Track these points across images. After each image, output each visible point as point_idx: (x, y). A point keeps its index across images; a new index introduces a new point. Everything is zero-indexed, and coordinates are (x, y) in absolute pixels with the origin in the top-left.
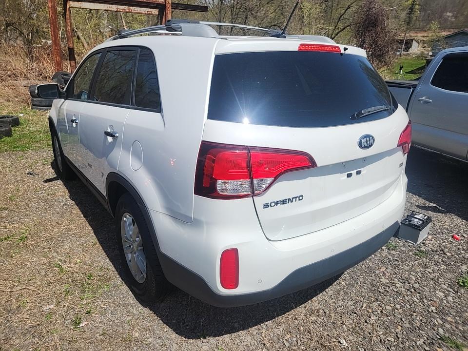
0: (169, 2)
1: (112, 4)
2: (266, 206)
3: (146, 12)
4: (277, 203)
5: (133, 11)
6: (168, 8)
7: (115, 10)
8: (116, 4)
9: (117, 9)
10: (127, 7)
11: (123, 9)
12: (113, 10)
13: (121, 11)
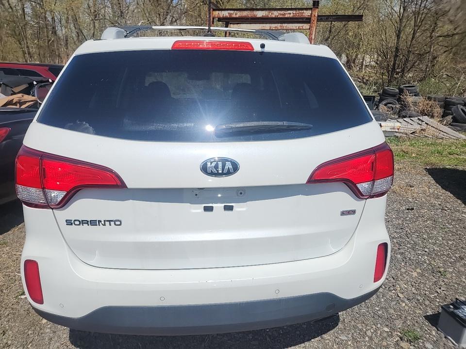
0: (315, 16)
1: (266, 23)
2: (69, 223)
3: (297, 28)
4: (82, 222)
5: (284, 28)
6: (314, 21)
7: (268, 28)
8: (270, 23)
9: (270, 27)
10: (279, 25)
11: (276, 27)
12: (266, 28)
13: (274, 29)
